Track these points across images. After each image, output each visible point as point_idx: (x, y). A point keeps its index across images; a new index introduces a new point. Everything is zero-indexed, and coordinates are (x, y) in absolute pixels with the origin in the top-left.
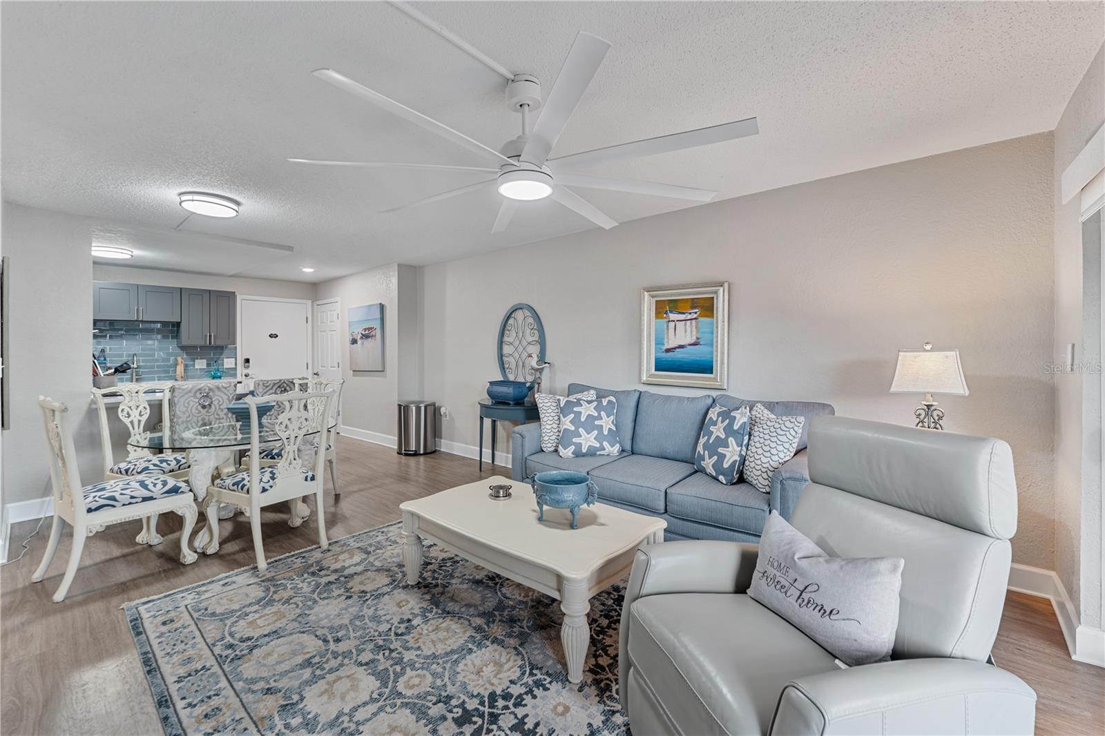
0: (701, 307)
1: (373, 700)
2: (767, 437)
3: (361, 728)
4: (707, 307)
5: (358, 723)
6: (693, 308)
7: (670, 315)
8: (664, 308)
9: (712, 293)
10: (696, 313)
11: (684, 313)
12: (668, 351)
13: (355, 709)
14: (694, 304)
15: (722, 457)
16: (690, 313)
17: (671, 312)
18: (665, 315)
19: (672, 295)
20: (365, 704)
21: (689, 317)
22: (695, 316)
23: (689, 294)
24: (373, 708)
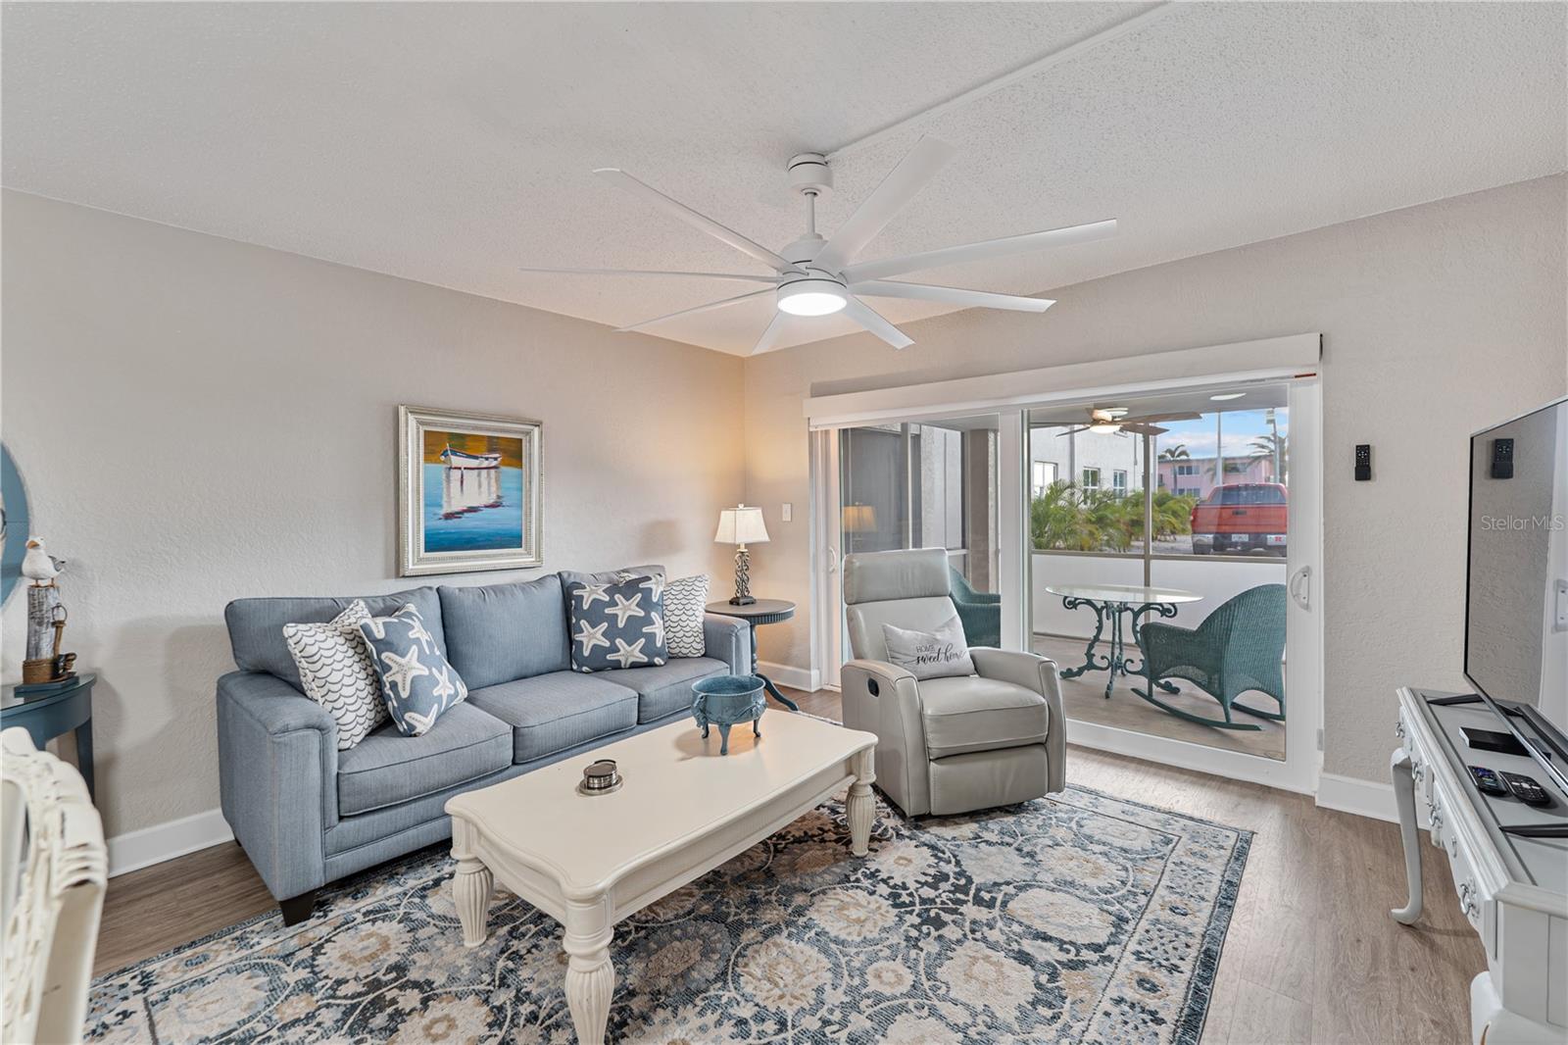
0: (504, 451)
1: (933, 1012)
2: (684, 601)
3: (980, 1008)
4: (512, 452)
5: (974, 1015)
6: (491, 450)
7: (453, 458)
8: (440, 446)
9: (522, 433)
10: (496, 459)
11: (476, 458)
12: (449, 516)
13: (955, 1028)
14: (493, 444)
15: (651, 637)
16: (487, 459)
17: (454, 453)
18: (443, 458)
19: (458, 426)
20: (941, 1017)
21: (486, 464)
22: (494, 463)
23: (488, 429)
24: (944, 1008)
